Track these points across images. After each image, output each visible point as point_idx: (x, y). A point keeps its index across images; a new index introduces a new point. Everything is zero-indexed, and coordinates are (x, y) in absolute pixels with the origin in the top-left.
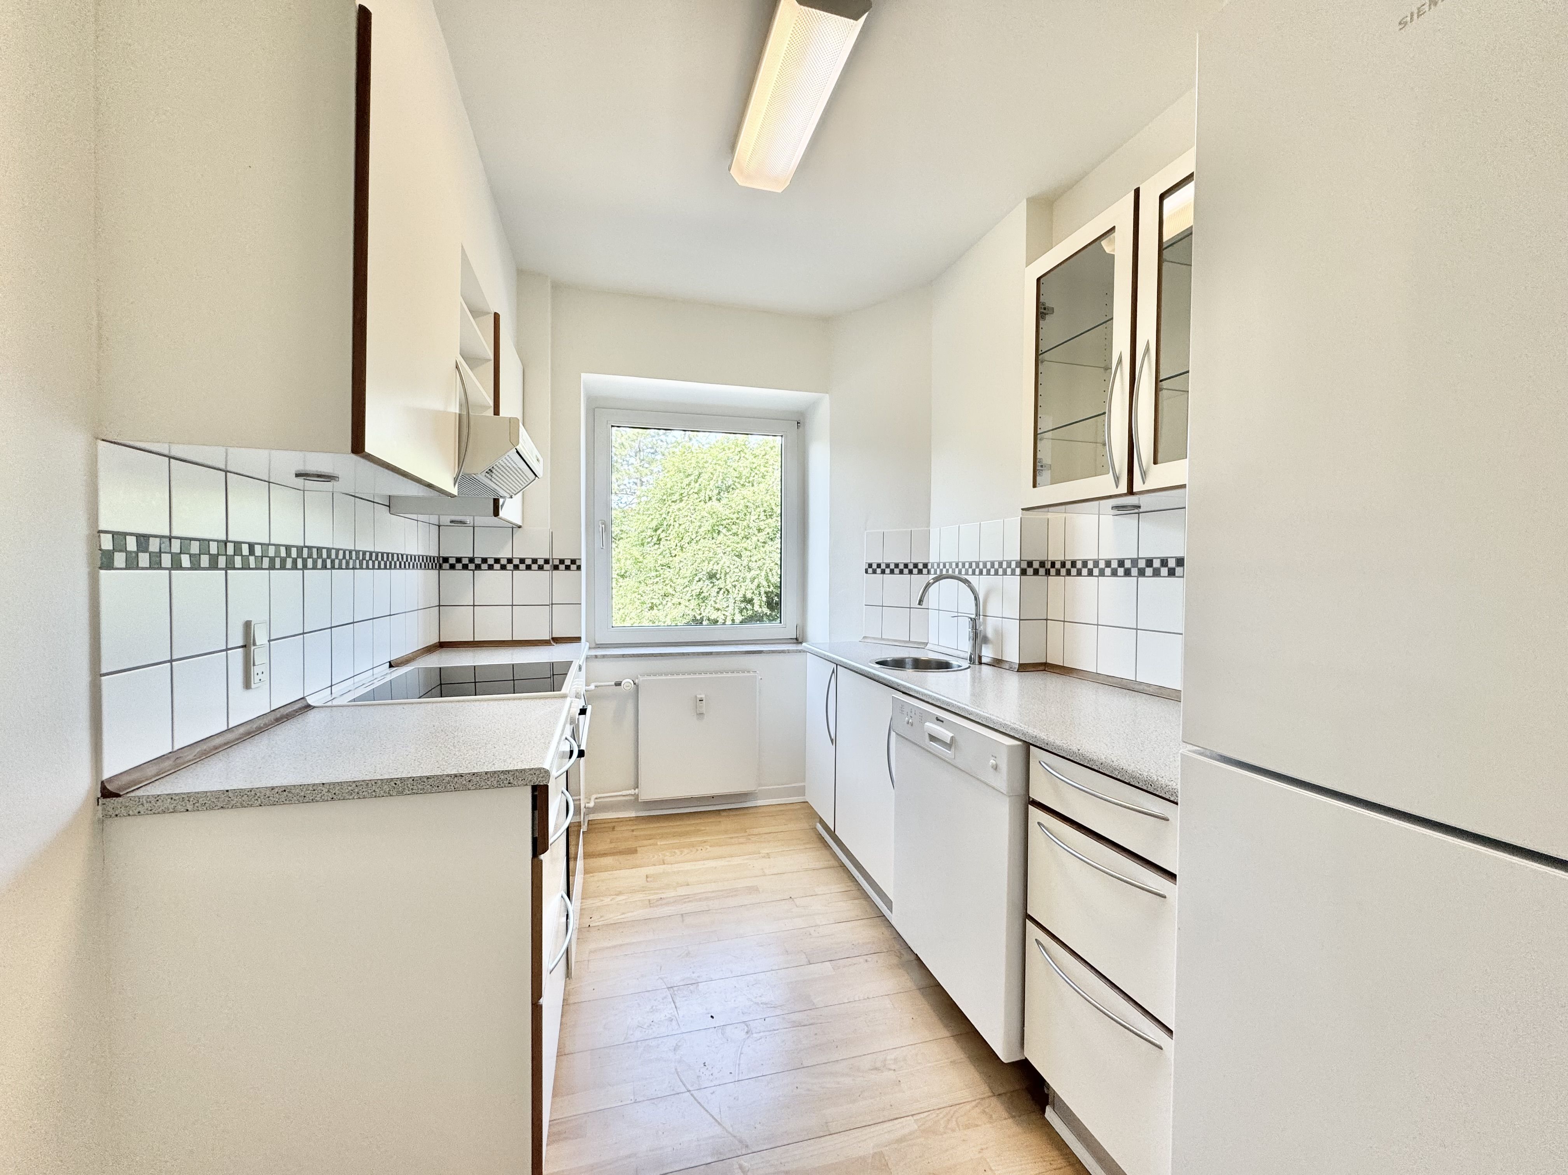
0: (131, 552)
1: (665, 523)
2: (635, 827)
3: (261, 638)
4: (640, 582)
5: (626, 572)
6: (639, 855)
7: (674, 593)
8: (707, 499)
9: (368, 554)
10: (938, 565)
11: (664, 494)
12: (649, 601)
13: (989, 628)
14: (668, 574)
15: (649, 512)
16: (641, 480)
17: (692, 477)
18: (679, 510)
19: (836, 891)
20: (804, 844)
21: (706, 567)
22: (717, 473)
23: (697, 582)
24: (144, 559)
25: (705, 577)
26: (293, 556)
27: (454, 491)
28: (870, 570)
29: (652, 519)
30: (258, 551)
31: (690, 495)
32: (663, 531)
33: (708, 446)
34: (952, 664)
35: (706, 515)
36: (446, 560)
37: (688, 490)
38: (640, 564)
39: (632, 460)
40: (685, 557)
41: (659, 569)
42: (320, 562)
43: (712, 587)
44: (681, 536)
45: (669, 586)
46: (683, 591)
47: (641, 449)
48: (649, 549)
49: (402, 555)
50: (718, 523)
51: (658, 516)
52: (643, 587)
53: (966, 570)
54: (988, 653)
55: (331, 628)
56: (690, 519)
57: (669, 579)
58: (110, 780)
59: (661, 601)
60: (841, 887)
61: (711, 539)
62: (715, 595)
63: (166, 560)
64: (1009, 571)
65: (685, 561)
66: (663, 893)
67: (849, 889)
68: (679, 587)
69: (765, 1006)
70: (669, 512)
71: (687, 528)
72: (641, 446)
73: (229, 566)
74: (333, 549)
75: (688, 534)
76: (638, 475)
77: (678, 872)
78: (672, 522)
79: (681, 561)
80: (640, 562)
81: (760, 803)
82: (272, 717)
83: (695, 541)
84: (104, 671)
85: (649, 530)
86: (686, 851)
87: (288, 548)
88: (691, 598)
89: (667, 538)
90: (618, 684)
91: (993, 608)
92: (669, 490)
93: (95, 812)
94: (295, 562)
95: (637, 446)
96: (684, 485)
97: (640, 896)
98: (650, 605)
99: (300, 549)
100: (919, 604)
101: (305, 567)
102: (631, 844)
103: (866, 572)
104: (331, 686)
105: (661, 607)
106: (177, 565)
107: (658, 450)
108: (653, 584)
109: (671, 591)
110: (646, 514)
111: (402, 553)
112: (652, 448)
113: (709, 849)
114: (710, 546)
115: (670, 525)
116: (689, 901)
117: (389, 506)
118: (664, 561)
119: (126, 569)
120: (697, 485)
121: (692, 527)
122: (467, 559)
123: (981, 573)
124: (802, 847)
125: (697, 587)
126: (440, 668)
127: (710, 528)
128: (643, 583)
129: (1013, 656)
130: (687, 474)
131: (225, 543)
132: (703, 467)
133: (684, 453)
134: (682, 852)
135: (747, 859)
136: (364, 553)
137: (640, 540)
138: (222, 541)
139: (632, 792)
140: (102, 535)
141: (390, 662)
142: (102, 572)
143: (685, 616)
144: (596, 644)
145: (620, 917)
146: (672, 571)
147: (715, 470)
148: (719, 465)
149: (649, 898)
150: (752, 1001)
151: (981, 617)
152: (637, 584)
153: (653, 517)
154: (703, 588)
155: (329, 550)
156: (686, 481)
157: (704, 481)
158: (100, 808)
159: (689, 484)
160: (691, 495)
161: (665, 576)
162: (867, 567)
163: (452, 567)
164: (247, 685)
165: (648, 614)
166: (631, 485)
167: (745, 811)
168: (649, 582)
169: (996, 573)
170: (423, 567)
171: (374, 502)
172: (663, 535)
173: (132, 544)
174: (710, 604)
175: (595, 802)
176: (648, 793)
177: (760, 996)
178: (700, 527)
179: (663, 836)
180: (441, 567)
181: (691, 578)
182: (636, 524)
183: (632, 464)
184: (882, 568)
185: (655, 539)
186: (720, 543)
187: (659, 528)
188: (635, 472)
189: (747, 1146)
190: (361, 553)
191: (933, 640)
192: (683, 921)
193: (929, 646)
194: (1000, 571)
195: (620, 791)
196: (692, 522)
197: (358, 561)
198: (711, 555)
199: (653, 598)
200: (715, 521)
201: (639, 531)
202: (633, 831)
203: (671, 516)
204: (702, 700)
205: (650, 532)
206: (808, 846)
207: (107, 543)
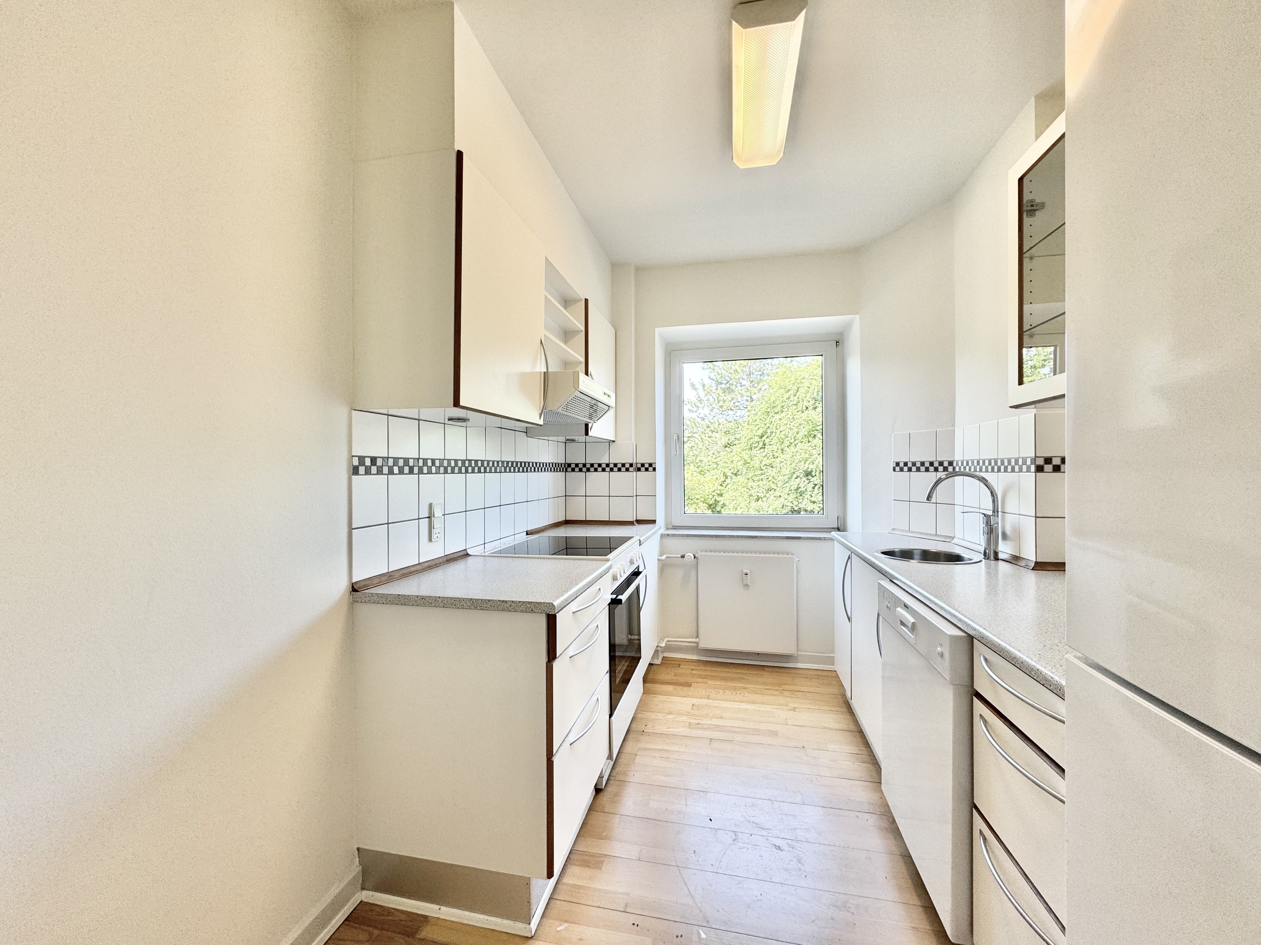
0: (367, 466)
1: (769, 431)
2: (694, 668)
3: (438, 513)
4: (748, 479)
5: (738, 471)
6: (692, 688)
7: (775, 488)
8: (804, 408)
9: (510, 463)
10: (962, 463)
11: (768, 407)
12: (755, 495)
13: (1006, 523)
14: (771, 472)
15: (756, 423)
16: (751, 397)
17: (791, 392)
18: (780, 419)
19: (849, 752)
20: (830, 706)
21: (802, 466)
22: (813, 387)
23: (795, 478)
24: (374, 469)
25: (802, 475)
26: (459, 466)
27: (541, 422)
28: (898, 469)
29: (759, 428)
30: (437, 463)
31: (789, 407)
32: (767, 437)
33: (805, 364)
34: (964, 557)
35: (803, 422)
36: (569, 465)
37: (788, 403)
38: (749, 464)
39: (744, 382)
40: (785, 458)
41: (764, 468)
42: (476, 469)
43: (809, 483)
44: (782, 441)
45: (771, 482)
46: (784, 486)
47: (751, 373)
48: (756, 452)
49: (536, 463)
50: (813, 429)
51: (763, 425)
52: (751, 483)
53: (986, 467)
54: (1005, 549)
55: (485, 508)
56: (789, 427)
57: (771, 476)
58: (356, 583)
59: (765, 494)
60: (853, 749)
61: (807, 442)
62: (811, 490)
63: (385, 470)
64: (1024, 467)
65: (785, 462)
66: (701, 720)
67: (861, 752)
68: (780, 483)
69: (755, 825)
70: (772, 422)
71: (787, 434)
72: (751, 370)
73: (421, 472)
74: (485, 460)
75: (788, 439)
76: (748, 394)
77: (716, 707)
78: (774, 430)
79: (781, 462)
80: (748, 463)
81: (800, 665)
82: (445, 559)
83: (793, 445)
84: (353, 527)
85: (756, 437)
86: (728, 692)
87: (456, 461)
88: (790, 492)
89: (770, 443)
90: (683, 557)
91: (1011, 505)
92: (772, 404)
93: (349, 598)
94: (460, 469)
95: (748, 371)
96: (785, 399)
97: (684, 718)
98: (756, 497)
99: (463, 462)
100: (928, 499)
101: (467, 472)
102: (690, 680)
103: (894, 470)
104: (484, 544)
105: (764, 499)
106: (391, 472)
107: (765, 372)
108: (759, 481)
109: (773, 486)
110: (754, 425)
111: (536, 461)
112: (759, 371)
113: (747, 694)
114: (807, 448)
115: (773, 432)
116: (719, 731)
117: (526, 432)
118: (768, 462)
119: (365, 475)
120: (796, 398)
121: (791, 433)
122: (582, 465)
123: (999, 470)
124: (828, 708)
125: (795, 483)
126: (566, 537)
127: (806, 433)
128: (751, 480)
129: (1030, 554)
130: (787, 390)
131: (418, 459)
132: (802, 383)
133: (786, 372)
134: (725, 692)
135: (777, 709)
136: (508, 462)
137: (749, 446)
138: (416, 459)
139: (694, 640)
140: (353, 458)
141: (527, 531)
142: (353, 476)
143: (784, 507)
144: (673, 526)
145: (665, 730)
146: (774, 470)
147: (811, 384)
148: (815, 379)
149: (690, 721)
150: (745, 818)
151: (1000, 513)
152: (746, 481)
153: (759, 426)
154: (800, 484)
155: (482, 461)
156: (787, 395)
157: (802, 394)
158: (351, 596)
159: (789, 398)
160: (791, 407)
161: (768, 474)
162: (895, 466)
163: (573, 470)
164: (430, 540)
165: (754, 504)
166: (743, 402)
167: (788, 671)
168: (756, 479)
169: (1013, 470)
170: (553, 470)
171: (515, 430)
172: (767, 441)
173: (368, 462)
174: (806, 497)
175: (666, 644)
176: (707, 643)
177: (753, 817)
178: (798, 433)
179: (713, 678)
180: (566, 471)
181: (790, 476)
182: (746, 432)
183: (744, 385)
184: (909, 466)
185: (761, 444)
186: (815, 446)
187: (764, 436)
188: (745, 392)
189: (708, 922)
190: (505, 463)
191: (958, 534)
192: (710, 744)
193: (955, 541)
194: (1017, 468)
195: (686, 638)
196: (791, 429)
197: (503, 468)
198: (807, 456)
199: (758, 492)
200: (810, 427)
201: (748, 438)
202: (693, 670)
203: (773, 425)
204: (747, 574)
205: (757, 439)
206: (833, 709)
207: (356, 462)
